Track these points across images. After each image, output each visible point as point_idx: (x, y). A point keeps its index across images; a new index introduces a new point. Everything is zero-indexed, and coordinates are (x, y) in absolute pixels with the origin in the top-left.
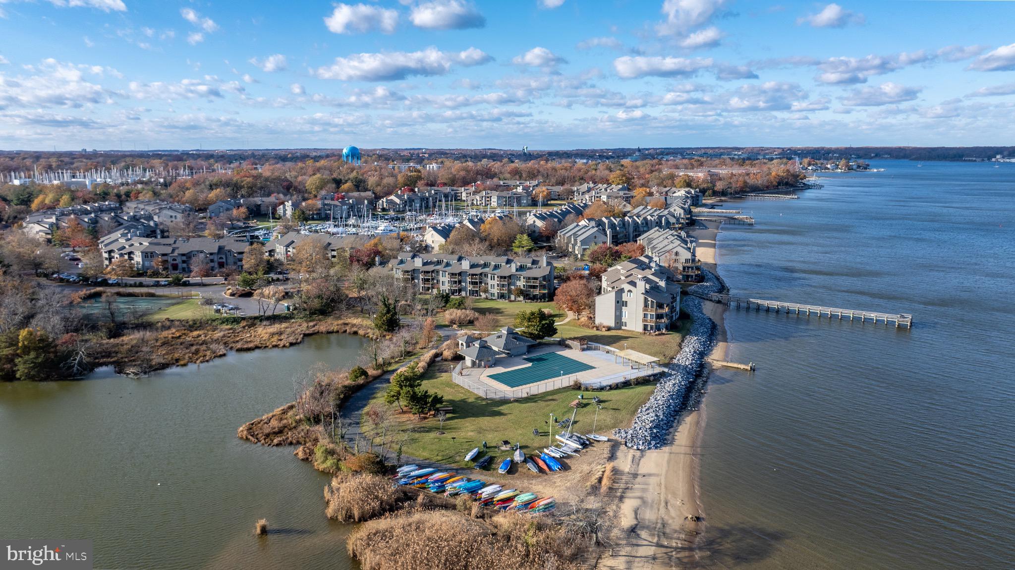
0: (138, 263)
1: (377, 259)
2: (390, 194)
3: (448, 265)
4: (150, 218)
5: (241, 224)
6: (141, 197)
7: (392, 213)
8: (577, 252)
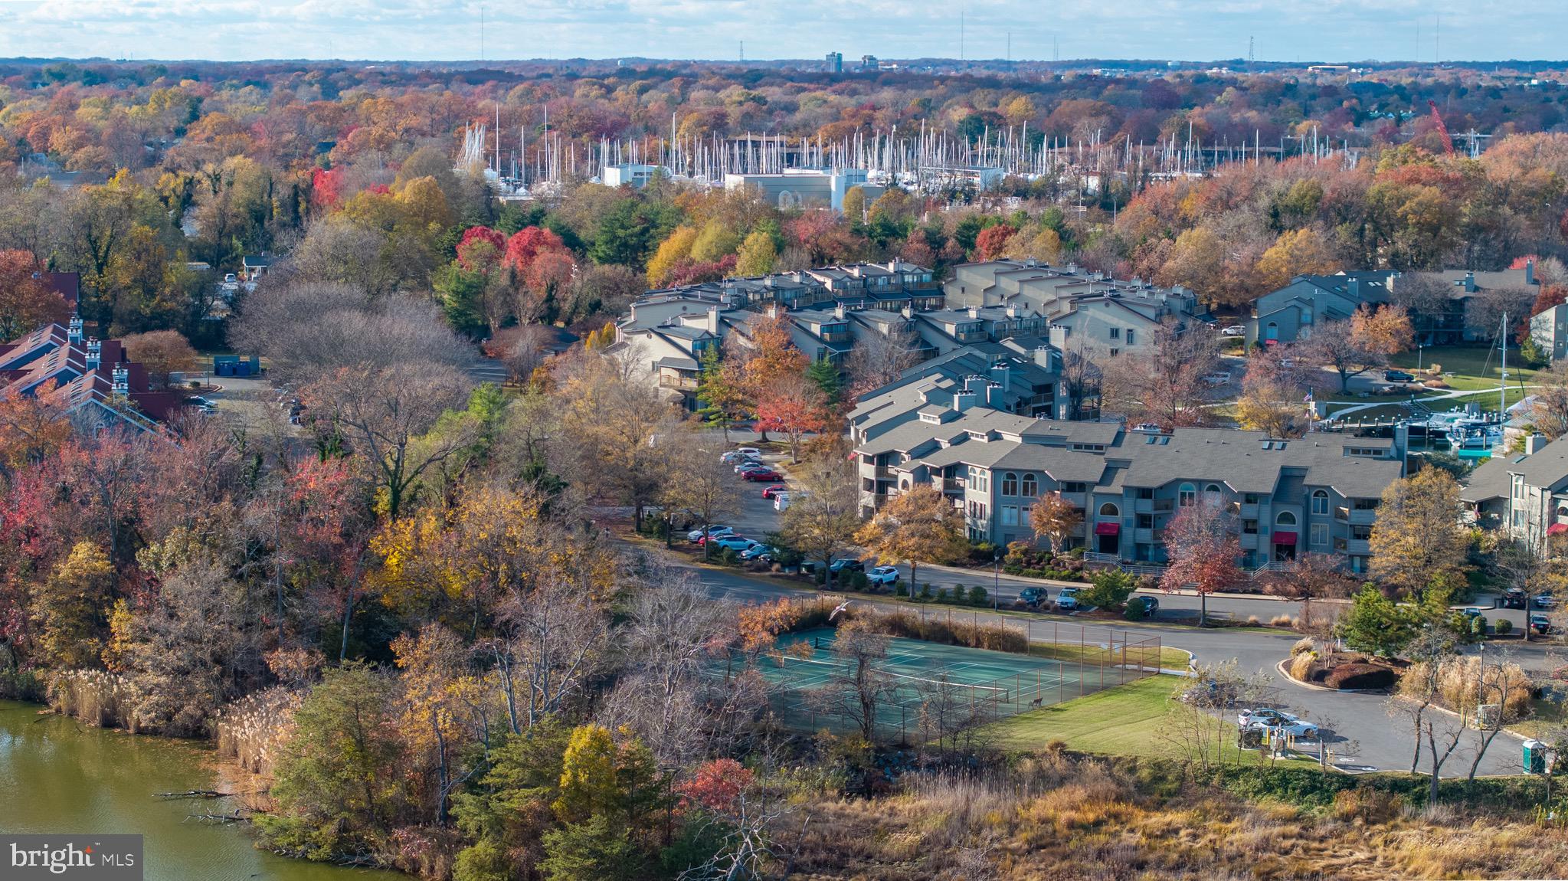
0: (976, 511)
5: (1377, 378)
6: (1013, 250)
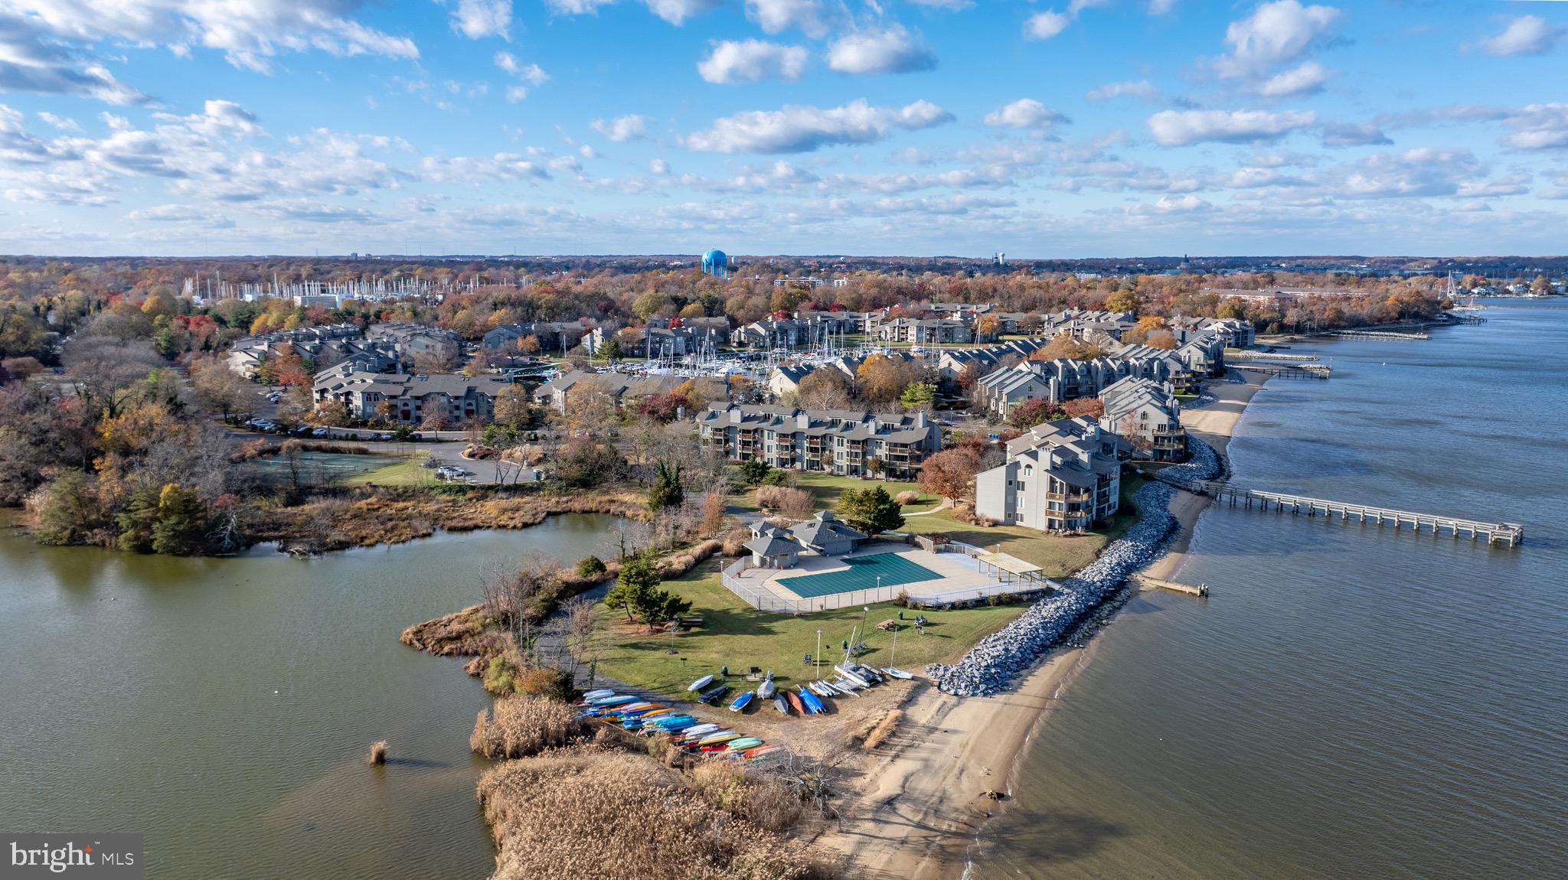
0: (357, 408)
1: (679, 410)
2: (752, 321)
3: (778, 421)
4: (388, 347)
5: (527, 360)
6: (394, 320)
7: (751, 350)
8: (1001, 412)
